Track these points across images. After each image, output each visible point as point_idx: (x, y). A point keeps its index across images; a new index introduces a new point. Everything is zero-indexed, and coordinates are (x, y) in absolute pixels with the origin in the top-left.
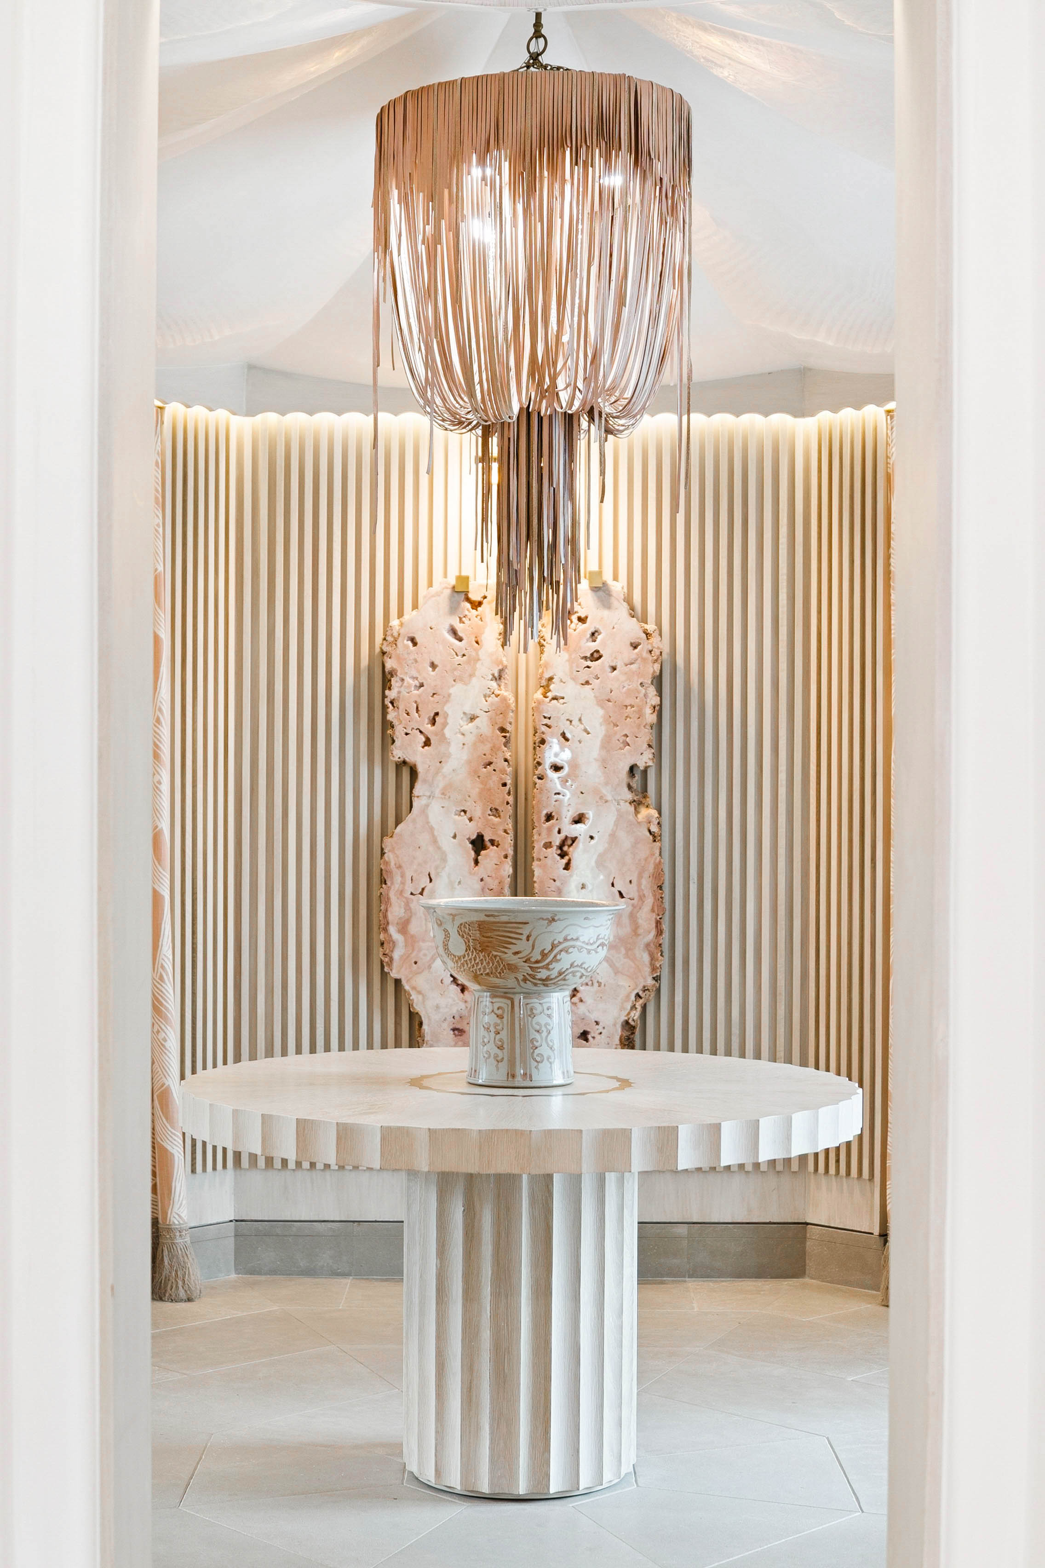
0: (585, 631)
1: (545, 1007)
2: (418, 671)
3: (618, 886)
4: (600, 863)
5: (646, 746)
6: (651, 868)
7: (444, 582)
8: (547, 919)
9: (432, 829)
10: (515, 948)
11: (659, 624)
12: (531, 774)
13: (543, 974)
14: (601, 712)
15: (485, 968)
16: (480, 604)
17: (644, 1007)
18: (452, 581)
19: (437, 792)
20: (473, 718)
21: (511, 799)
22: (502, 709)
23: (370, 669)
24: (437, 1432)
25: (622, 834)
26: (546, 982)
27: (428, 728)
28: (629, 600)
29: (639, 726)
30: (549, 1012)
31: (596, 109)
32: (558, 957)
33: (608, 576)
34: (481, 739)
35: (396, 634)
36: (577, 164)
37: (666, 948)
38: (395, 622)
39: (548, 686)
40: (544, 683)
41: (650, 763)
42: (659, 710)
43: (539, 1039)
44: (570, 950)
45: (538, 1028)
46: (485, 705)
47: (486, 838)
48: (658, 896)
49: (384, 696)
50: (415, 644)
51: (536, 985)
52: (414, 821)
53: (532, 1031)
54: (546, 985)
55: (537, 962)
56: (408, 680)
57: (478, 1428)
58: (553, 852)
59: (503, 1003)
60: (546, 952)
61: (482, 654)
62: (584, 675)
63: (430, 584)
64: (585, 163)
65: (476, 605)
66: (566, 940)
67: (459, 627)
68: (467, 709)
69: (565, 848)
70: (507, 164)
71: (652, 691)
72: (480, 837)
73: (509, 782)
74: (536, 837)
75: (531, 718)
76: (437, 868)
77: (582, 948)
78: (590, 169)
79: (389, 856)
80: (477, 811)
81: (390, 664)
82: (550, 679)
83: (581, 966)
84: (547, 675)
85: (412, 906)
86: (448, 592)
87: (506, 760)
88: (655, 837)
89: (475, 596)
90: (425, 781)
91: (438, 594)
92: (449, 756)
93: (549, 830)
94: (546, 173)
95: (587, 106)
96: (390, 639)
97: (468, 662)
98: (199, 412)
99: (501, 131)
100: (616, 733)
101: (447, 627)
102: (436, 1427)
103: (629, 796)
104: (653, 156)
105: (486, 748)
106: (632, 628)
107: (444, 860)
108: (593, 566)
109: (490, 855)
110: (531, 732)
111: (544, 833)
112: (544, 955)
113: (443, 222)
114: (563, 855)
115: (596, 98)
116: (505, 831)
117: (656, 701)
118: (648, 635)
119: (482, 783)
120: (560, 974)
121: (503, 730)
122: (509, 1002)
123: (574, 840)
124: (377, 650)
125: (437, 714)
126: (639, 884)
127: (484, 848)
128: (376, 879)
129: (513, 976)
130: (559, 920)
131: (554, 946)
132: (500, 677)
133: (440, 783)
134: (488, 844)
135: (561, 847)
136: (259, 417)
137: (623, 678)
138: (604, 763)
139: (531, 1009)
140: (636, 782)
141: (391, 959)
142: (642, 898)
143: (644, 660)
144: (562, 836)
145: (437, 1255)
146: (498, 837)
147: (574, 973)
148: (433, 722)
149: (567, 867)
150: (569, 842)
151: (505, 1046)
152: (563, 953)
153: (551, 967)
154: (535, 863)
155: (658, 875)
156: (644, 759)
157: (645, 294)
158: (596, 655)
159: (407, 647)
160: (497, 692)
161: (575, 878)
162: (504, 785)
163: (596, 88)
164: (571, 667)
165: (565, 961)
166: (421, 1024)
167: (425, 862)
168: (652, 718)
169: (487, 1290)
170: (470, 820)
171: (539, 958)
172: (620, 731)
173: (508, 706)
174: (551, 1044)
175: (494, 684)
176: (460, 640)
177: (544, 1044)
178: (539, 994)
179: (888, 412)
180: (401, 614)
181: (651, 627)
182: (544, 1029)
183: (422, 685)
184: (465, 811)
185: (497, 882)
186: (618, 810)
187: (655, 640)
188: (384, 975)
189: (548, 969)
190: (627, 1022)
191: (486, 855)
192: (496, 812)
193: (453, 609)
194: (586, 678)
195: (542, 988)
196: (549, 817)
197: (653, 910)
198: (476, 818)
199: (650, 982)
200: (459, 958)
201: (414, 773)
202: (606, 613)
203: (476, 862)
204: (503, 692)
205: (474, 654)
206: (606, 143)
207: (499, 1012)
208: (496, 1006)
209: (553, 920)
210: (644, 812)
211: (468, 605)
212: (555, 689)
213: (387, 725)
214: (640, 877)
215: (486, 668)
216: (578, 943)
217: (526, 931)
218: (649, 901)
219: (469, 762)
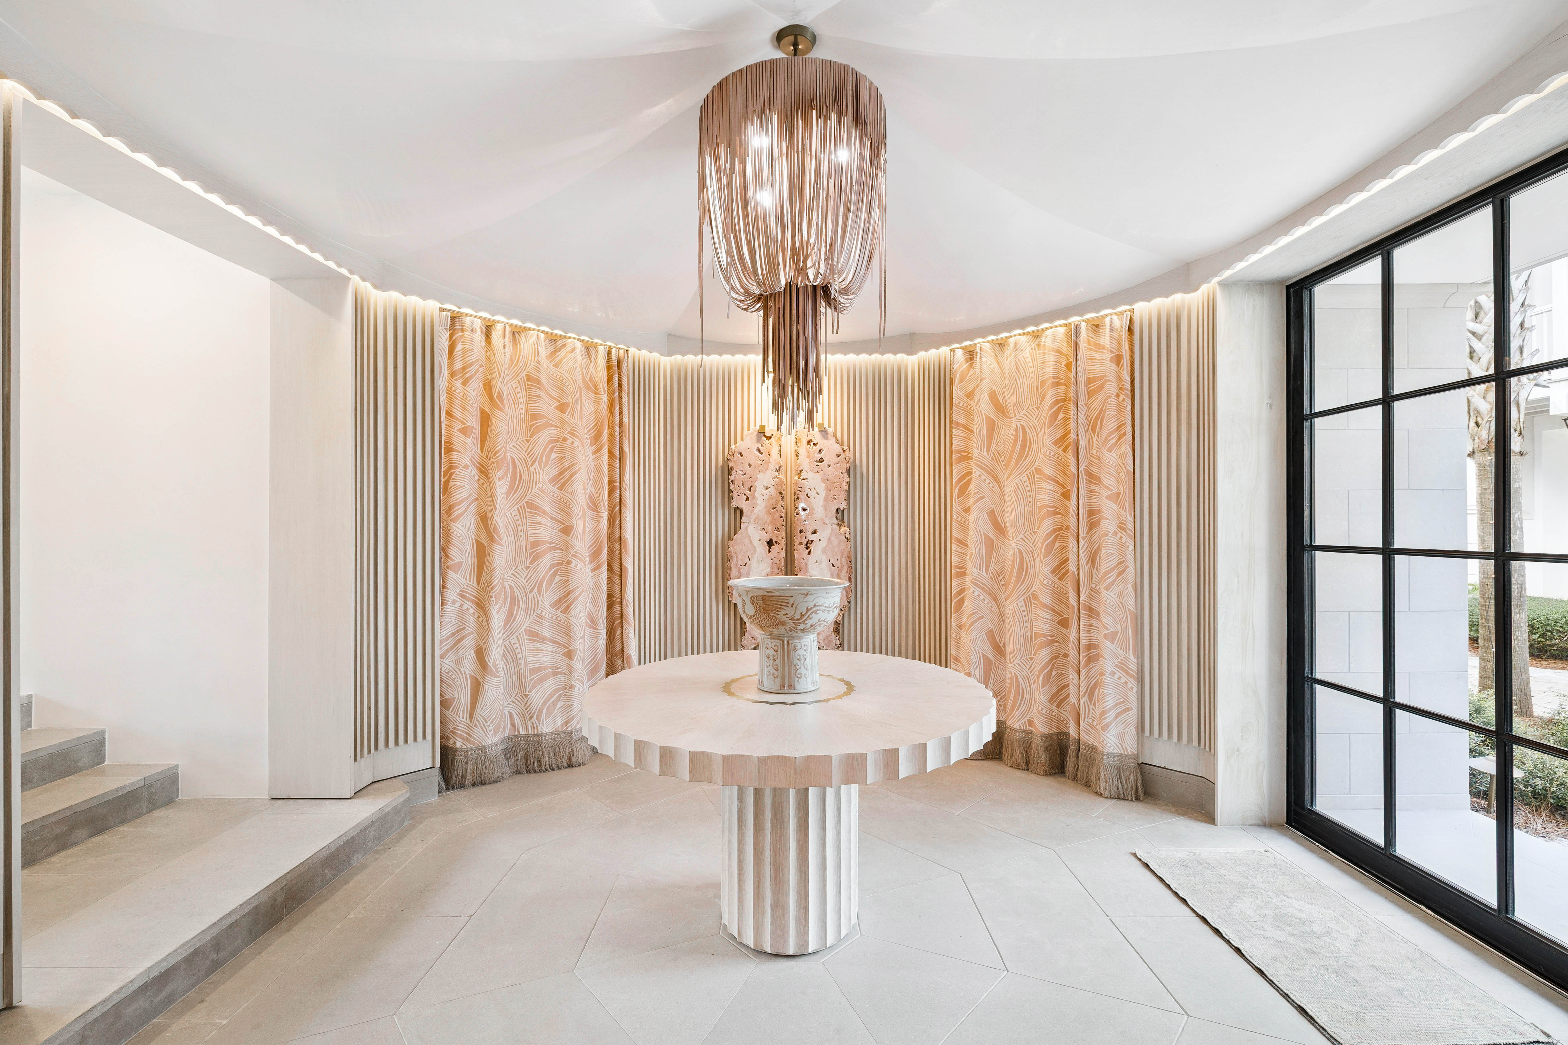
0: (816, 449)
1: (803, 644)
2: (743, 468)
3: (832, 561)
4: (824, 551)
5: (843, 500)
6: (846, 553)
7: (755, 428)
8: (804, 594)
9: (750, 537)
10: (784, 612)
11: (848, 446)
12: (793, 512)
13: (802, 626)
14: (824, 485)
15: (766, 623)
16: (770, 438)
17: (844, 615)
18: (758, 428)
19: (752, 521)
20: (767, 488)
21: (784, 523)
22: (780, 484)
23: (722, 467)
24: (739, 909)
25: (833, 539)
26: (803, 631)
27: (748, 493)
28: (835, 436)
29: (840, 491)
30: (805, 647)
31: (832, 82)
32: (811, 616)
33: (826, 425)
34: (771, 497)
35: (733, 452)
36: (820, 118)
37: (853, 589)
38: (733, 446)
39: (800, 474)
40: (799, 472)
41: (846, 507)
42: (849, 484)
43: (799, 664)
44: (818, 612)
45: (798, 657)
46: (772, 482)
47: (774, 541)
48: (850, 566)
49: (729, 479)
50: (742, 456)
51: (797, 632)
52: (742, 533)
53: (795, 659)
54: (804, 633)
55: (798, 620)
56: (738, 471)
57: (764, 911)
58: (803, 546)
59: (778, 642)
60: (803, 613)
61: (771, 460)
62: (816, 469)
63: (749, 429)
64: (825, 117)
65: (769, 438)
66: (815, 606)
67: (761, 448)
68: (766, 485)
69: (808, 545)
70: (776, 116)
71: (846, 475)
72: (771, 540)
73: (783, 516)
74: (795, 540)
75: (793, 488)
76: (752, 554)
77: (825, 610)
78: (828, 121)
79: (731, 549)
80: (770, 529)
81: (730, 465)
82: (801, 471)
83: (824, 621)
84: (800, 469)
85: (741, 571)
86: (756, 432)
87: (782, 506)
88: (848, 540)
89: (768, 435)
90: (746, 516)
91: (752, 434)
92: (757, 505)
93: (801, 537)
94: (800, 122)
95: (826, 80)
96: (731, 453)
97: (765, 463)
98: (644, 353)
99: (772, 96)
100: (830, 494)
101: (756, 448)
102: (739, 906)
103: (837, 522)
104: (867, 121)
105: (773, 501)
106: (837, 448)
107: (755, 551)
108: (820, 421)
109: (775, 548)
110: (793, 494)
111: (799, 538)
112: (802, 615)
113: (736, 159)
114: (807, 548)
115: (832, 76)
116: (782, 538)
117: (848, 480)
118: (844, 451)
119: (772, 516)
120: (812, 626)
121: (781, 493)
122: (781, 642)
123: (812, 541)
124: (726, 459)
125: (752, 486)
126: (841, 561)
127: (773, 545)
128: (726, 560)
129: (783, 627)
130: (811, 594)
131: (808, 610)
132: (779, 470)
133: (753, 517)
134: (775, 543)
135: (806, 545)
136: (673, 357)
137: (833, 470)
138: (825, 507)
139: (795, 646)
140: (839, 516)
141: (732, 594)
142: (842, 567)
143: (843, 462)
144: (807, 540)
145: (738, 800)
146: (779, 539)
147: (820, 625)
148: (750, 490)
149: (809, 553)
150: (810, 542)
151: (779, 668)
152: (813, 614)
153: (806, 622)
154: (795, 552)
155: (849, 557)
156: (843, 505)
157: (862, 212)
158: (821, 460)
159: (739, 457)
160: (778, 477)
161: (811, 559)
162: (781, 517)
163: (832, 69)
164: (810, 466)
165: (815, 619)
166: (745, 623)
167: (747, 552)
168: (846, 488)
169: (768, 826)
170: (767, 533)
171: (799, 617)
172: (832, 493)
173: (783, 482)
174: (806, 666)
175: (777, 473)
176: (762, 454)
177: (802, 667)
178: (799, 638)
179: (951, 350)
180: (736, 443)
181: (845, 447)
182: (802, 658)
183: (745, 474)
184: (764, 529)
185: (778, 560)
186: (831, 528)
187: (847, 453)
188: (729, 602)
189: (805, 624)
190: (836, 621)
191: (774, 548)
192: (778, 529)
193: (759, 440)
194: (817, 470)
195: (801, 634)
196: (801, 531)
197: (847, 572)
198: (769, 532)
199: (846, 604)
200: (751, 616)
201: (742, 512)
202: (825, 442)
203: (769, 551)
204: (781, 477)
205: (767, 460)
206: (838, 106)
207: (776, 648)
208: (774, 644)
209: (808, 594)
210: (843, 529)
211: (765, 439)
212: (803, 475)
213: (730, 491)
214: (841, 557)
215: (773, 466)
216: (821, 608)
217: (791, 601)
218: (846, 568)
219: (766, 507)
